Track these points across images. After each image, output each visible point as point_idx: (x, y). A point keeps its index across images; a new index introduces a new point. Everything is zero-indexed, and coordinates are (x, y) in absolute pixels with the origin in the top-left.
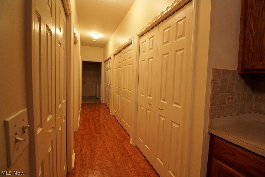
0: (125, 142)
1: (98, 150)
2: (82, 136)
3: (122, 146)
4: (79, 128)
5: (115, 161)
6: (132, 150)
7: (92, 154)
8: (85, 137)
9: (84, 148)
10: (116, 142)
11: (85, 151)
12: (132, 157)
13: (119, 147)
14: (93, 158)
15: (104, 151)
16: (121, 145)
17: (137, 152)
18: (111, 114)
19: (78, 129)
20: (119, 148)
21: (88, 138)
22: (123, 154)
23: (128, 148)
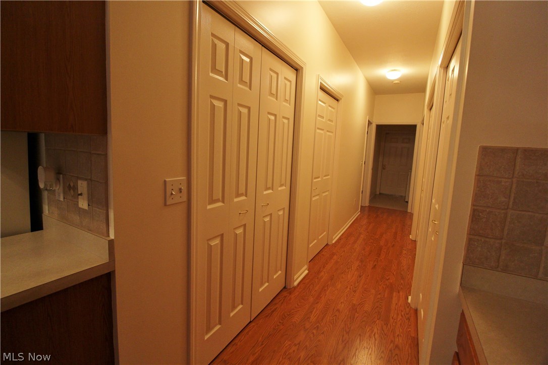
0: (399, 292)
1: (341, 282)
2: (333, 254)
3: (386, 296)
4: (336, 242)
5: (356, 308)
6: (402, 311)
7: (329, 283)
8: (335, 257)
9: (324, 270)
10: (381, 285)
11: (322, 273)
12: (392, 320)
13: (379, 294)
14: (326, 288)
15: (349, 288)
16: (386, 294)
17: (409, 319)
18: (411, 238)
19: (334, 242)
20: (379, 296)
21: (339, 260)
22: (377, 307)
23: (396, 304)
